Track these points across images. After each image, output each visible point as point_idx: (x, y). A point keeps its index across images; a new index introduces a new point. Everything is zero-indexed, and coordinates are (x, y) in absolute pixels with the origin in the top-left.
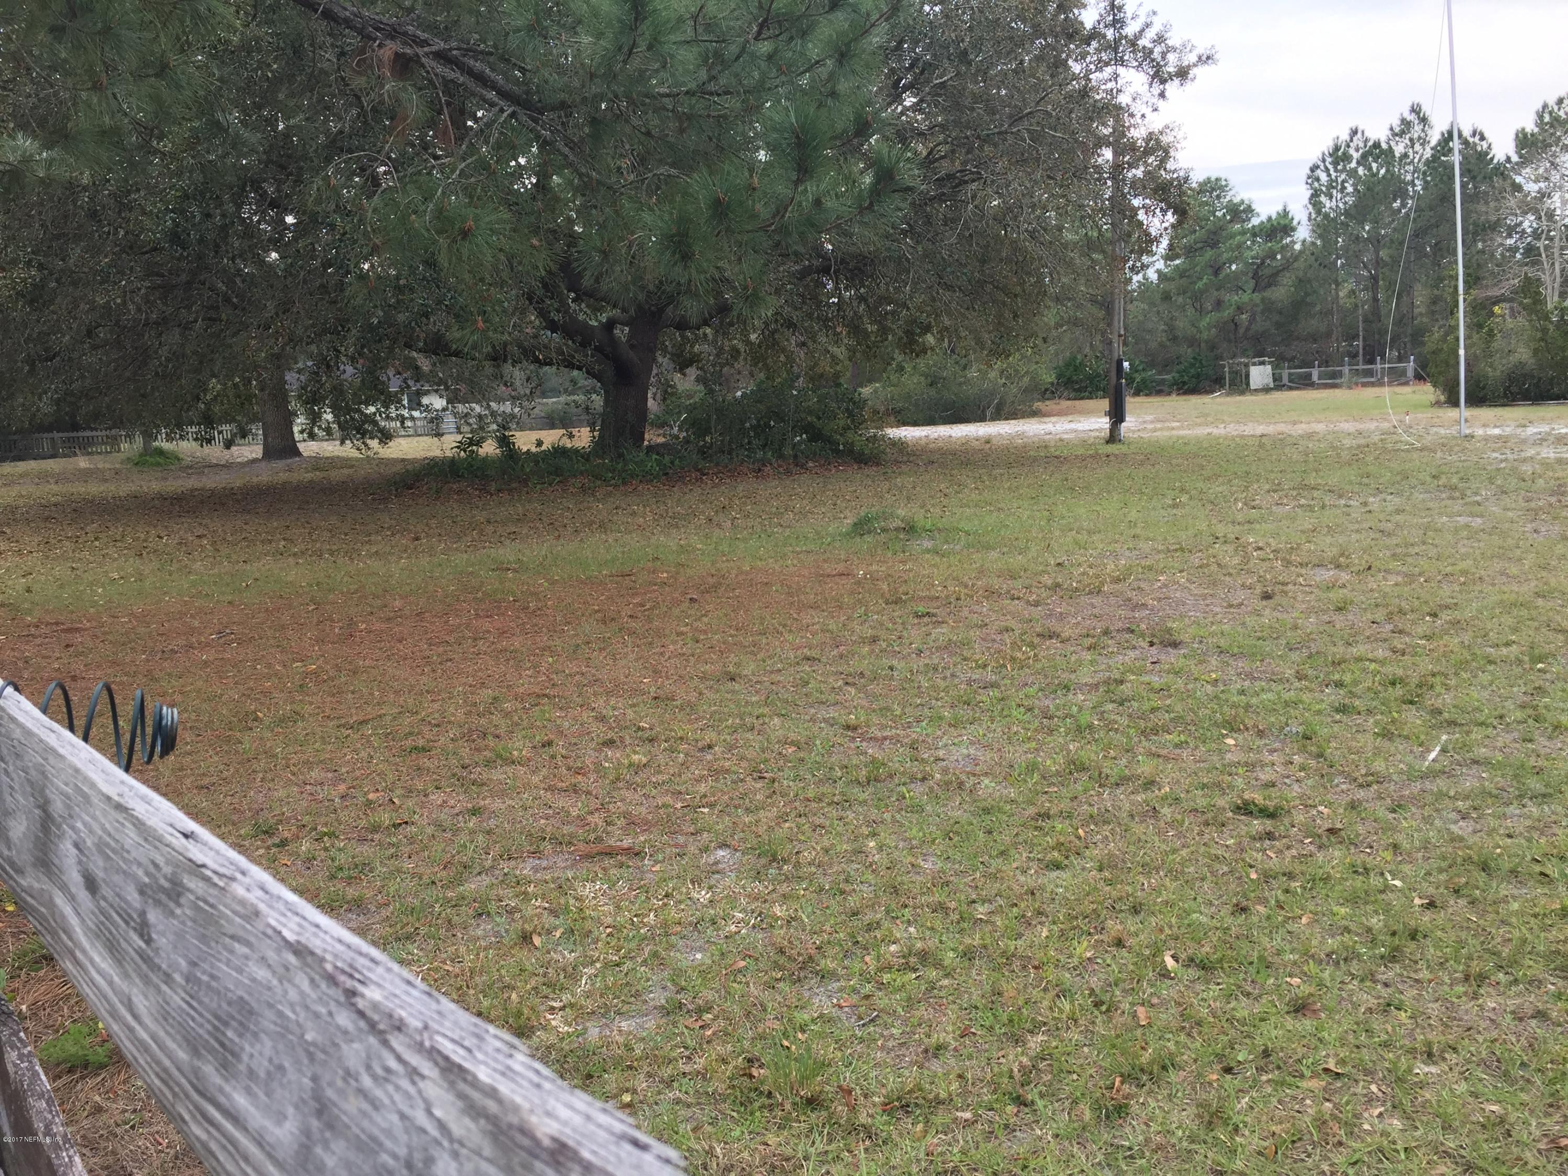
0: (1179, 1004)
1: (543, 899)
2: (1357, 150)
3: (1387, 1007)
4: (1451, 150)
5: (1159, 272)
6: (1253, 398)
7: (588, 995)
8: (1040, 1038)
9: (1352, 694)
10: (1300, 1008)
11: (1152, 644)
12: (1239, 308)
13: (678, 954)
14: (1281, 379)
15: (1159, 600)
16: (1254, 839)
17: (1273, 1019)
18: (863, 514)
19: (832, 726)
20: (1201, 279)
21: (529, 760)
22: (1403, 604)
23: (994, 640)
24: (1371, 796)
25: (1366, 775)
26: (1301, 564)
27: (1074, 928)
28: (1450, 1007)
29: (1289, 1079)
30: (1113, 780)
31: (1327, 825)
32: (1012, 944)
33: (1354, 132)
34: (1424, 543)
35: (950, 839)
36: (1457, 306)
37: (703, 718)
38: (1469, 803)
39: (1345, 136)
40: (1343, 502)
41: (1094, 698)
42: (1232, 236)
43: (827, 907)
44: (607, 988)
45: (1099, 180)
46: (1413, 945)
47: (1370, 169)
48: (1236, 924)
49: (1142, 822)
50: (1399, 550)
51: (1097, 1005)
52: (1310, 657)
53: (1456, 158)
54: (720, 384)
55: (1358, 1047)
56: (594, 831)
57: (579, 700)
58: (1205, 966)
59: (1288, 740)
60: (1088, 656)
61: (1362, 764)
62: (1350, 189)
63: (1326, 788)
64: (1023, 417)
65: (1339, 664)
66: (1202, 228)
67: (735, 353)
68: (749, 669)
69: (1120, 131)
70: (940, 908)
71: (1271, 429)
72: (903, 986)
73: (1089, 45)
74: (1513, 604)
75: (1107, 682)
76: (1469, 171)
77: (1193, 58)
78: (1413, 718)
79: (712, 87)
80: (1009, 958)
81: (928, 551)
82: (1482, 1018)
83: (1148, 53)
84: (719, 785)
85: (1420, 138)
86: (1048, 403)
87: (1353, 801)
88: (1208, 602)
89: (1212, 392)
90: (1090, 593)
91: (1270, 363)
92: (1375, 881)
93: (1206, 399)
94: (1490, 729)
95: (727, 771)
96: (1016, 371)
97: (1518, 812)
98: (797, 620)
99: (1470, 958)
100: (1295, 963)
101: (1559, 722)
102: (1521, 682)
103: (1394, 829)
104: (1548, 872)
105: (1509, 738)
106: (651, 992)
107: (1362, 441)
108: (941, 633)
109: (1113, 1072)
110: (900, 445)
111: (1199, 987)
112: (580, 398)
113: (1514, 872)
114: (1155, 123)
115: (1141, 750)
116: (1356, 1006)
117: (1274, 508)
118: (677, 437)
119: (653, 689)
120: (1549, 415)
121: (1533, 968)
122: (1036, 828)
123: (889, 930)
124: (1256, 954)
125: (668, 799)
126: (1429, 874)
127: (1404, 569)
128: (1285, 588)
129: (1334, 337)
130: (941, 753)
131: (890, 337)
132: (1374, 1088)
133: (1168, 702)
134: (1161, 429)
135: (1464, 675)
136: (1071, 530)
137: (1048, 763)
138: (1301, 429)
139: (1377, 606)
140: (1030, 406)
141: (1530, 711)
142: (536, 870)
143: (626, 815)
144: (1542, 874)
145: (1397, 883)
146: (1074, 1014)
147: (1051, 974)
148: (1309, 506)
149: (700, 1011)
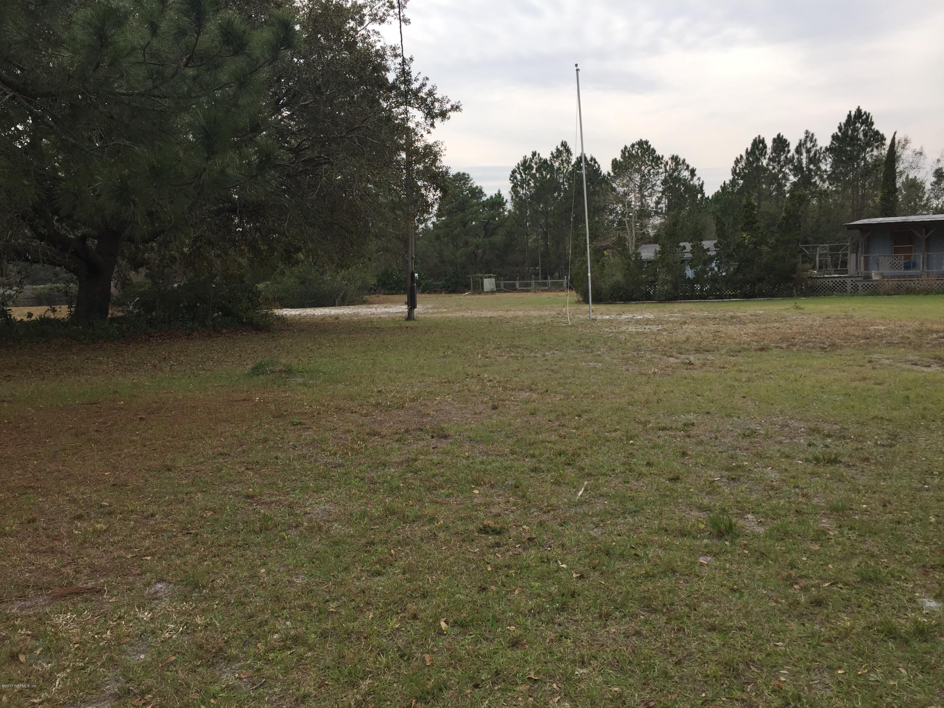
0: (448, 650)
1: (27, 629)
2: (536, 164)
3: (561, 637)
4: (581, 167)
5: (433, 223)
6: (486, 296)
7: (60, 692)
8: (368, 681)
9: (540, 461)
10: (515, 644)
11: (433, 437)
12: (477, 246)
13: (128, 657)
14: (500, 287)
15: (437, 411)
16: (489, 547)
17: (500, 652)
18: (258, 361)
19: (237, 496)
20: (456, 229)
21: (18, 532)
22: (564, 411)
23: (341, 438)
24: (550, 517)
25: (547, 506)
26: (512, 389)
27: (389, 611)
28: (593, 634)
29: (510, 687)
30: (411, 519)
31: (528, 536)
32: (351, 625)
33: (534, 154)
34: (574, 377)
35: (313, 563)
36: (586, 250)
37: (148, 496)
38: (599, 518)
39: (529, 156)
40: (533, 354)
41: (400, 470)
42: (472, 206)
43: (233, 615)
44: (75, 685)
45: (398, 169)
46: (573, 601)
47: (542, 174)
48: (479, 598)
49: (428, 542)
50: (562, 381)
51: (402, 657)
52: (517, 441)
53: (584, 172)
54: (162, 279)
55: (546, 663)
56: (66, 578)
57: (57, 489)
58: (463, 625)
59: (507, 489)
60: (396, 445)
61: (545, 500)
62: (532, 185)
63: (527, 515)
64: (357, 304)
65: (533, 444)
66: (456, 200)
67: (173, 259)
68: (181, 462)
69: (410, 143)
70: (307, 607)
71: (495, 314)
72: (282, 660)
73: (391, 92)
74: (618, 409)
75: (407, 461)
76: (590, 179)
77: (448, 106)
78: (570, 473)
79: (156, 92)
80: (349, 634)
81: (300, 384)
82: (609, 638)
83: (424, 100)
84: (159, 541)
85: (566, 160)
86: (372, 296)
87: (541, 522)
88: (464, 412)
89: (464, 292)
90: (398, 408)
91: (494, 277)
92: (553, 566)
93: (461, 296)
94: (608, 477)
95: (165, 531)
96: (354, 277)
97: (622, 521)
98: (214, 429)
99: (601, 605)
100: (512, 617)
101: (641, 472)
102: (622, 451)
103: (562, 536)
104: (638, 553)
105: (617, 481)
106: (108, 685)
107: (542, 321)
108: (308, 435)
109: (411, 697)
110: (282, 319)
111: (460, 638)
112: (61, 285)
113: (622, 555)
114: (429, 139)
115: (427, 500)
116: (544, 639)
117: (498, 358)
118: (132, 312)
119: (112, 479)
120: (632, 309)
121: (633, 607)
122: (366, 552)
123: (274, 625)
124: (491, 615)
125: (122, 552)
126: (580, 559)
127: (564, 391)
128: (504, 403)
129: (526, 264)
130: (308, 509)
131: (276, 254)
132: (555, 686)
133: (442, 470)
134: (436, 313)
135: (595, 448)
136: (386, 371)
137: (374, 511)
138: (510, 314)
139: (551, 411)
140: (362, 298)
141: (627, 467)
142: (21, 609)
143: (91, 565)
144: (635, 554)
145: (564, 566)
146: (388, 663)
147: (374, 641)
148: (516, 357)
149: (143, 694)
